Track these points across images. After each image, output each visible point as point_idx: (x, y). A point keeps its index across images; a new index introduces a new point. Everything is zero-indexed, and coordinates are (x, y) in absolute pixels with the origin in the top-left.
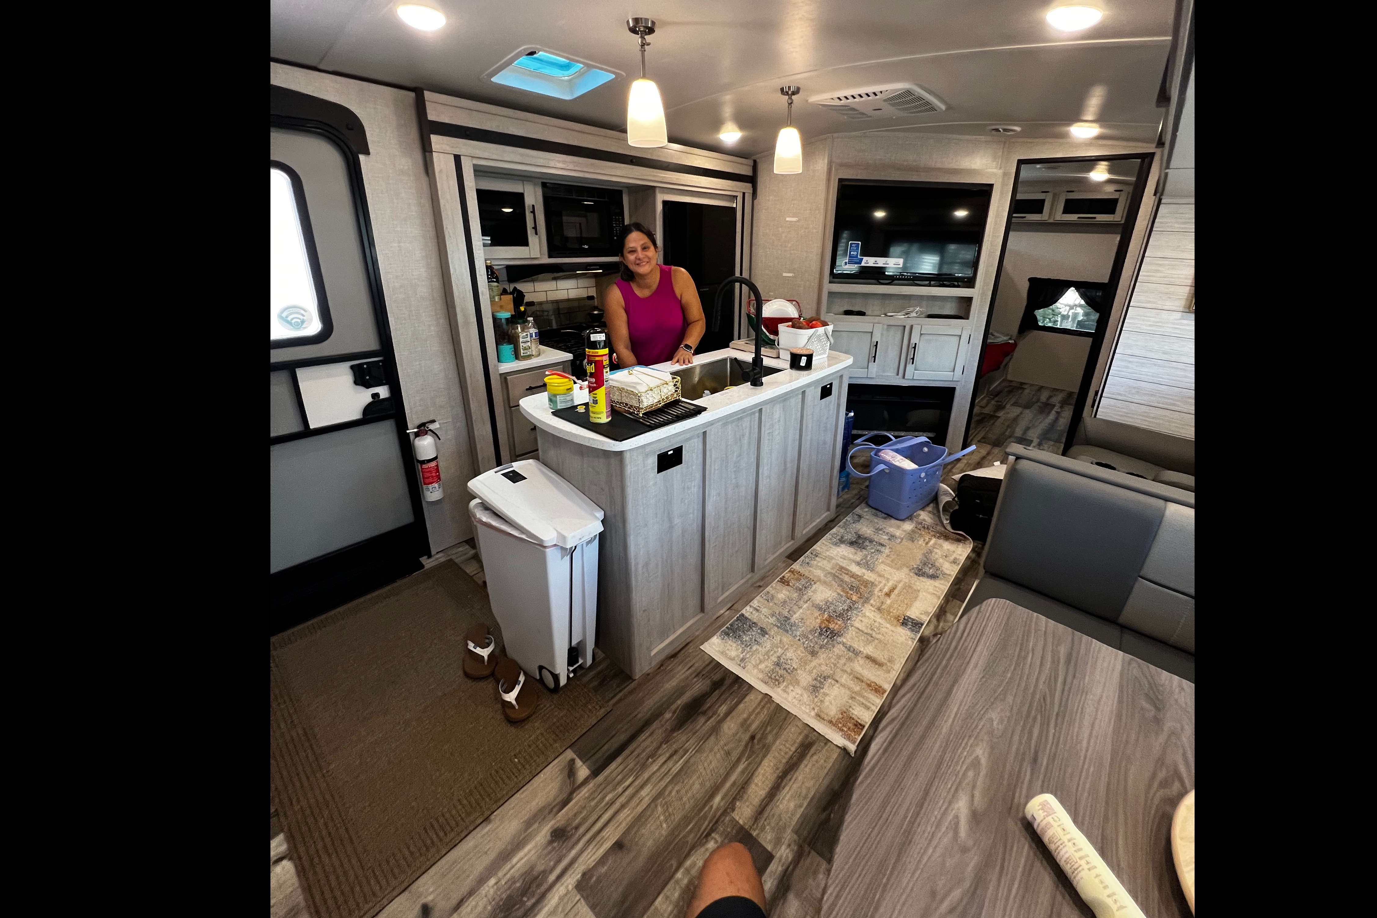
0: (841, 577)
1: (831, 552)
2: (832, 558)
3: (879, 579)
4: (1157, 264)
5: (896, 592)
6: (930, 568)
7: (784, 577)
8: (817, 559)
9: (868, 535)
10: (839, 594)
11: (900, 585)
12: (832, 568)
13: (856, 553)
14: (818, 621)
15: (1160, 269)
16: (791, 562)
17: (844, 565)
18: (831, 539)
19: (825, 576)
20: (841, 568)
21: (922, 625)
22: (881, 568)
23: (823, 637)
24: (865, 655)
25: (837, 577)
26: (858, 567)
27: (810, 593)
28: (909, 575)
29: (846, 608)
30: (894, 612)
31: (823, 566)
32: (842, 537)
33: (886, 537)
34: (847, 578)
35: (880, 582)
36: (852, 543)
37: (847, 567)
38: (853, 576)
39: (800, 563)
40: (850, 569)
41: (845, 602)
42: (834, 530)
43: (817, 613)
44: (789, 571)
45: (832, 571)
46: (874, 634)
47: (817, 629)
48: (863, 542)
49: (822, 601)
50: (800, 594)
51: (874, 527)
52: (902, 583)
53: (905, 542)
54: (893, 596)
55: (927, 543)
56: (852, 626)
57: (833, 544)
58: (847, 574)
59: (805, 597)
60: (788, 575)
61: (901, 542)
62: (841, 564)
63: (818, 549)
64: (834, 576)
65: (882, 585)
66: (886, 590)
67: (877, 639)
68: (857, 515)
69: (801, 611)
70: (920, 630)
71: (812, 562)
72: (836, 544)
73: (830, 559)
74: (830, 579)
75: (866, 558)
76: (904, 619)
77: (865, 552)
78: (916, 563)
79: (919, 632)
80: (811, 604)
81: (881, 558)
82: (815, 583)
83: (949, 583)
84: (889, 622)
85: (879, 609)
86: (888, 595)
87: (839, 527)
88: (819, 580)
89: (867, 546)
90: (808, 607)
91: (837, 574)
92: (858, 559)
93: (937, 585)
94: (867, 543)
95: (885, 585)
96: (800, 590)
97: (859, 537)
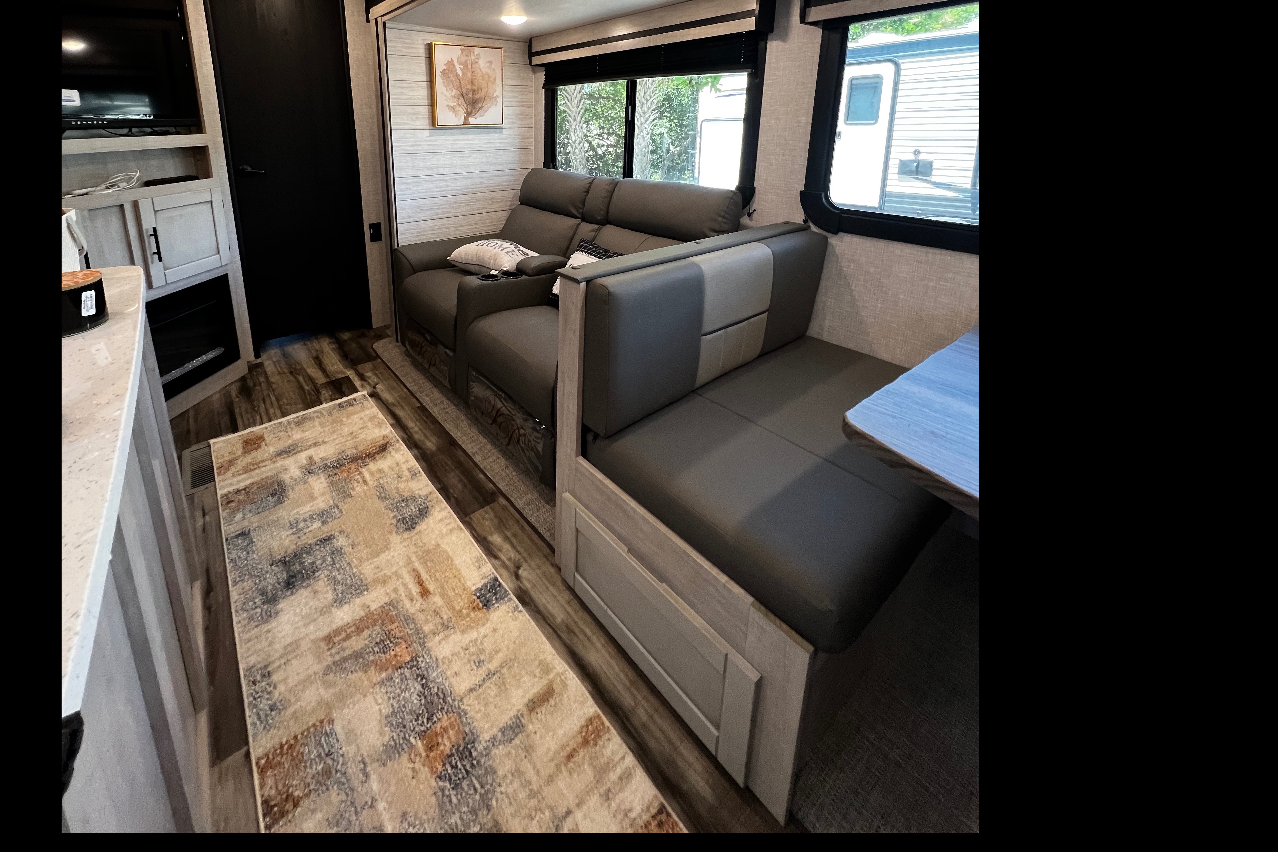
0: (347, 653)
1: (280, 635)
2: (295, 644)
3: (389, 588)
4: (400, 87)
5: (425, 576)
6: (407, 506)
7: (265, 802)
8: (275, 678)
9: (294, 547)
10: (382, 683)
11: (417, 565)
12: (319, 658)
13: (315, 592)
14: (425, 772)
15: (404, 91)
16: (239, 755)
17: (326, 631)
18: (251, 618)
19: (327, 685)
20: (328, 639)
21: (496, 580)
22: (368, 570)
23: (465, 784)
24: (526, 713)
25: (345, 660)
26: (346, 607)
27: (349, 750)
28: (405, 540)
29: (419, 687)
30: (462, 604)
31: (302, 676)
32: (263, 593)
33: (316, 525)
34: (356, 643)
35: (396, 590)
36: (290, 584)
37: (334, 627)
38: (359, 626)
39: (260, 727)
40: (340, 623)
41: (403, 679)
42: (235, 595)
43: (404, 763)
44: (262, 772)
45: (325, 664)
46: (493, 666)
47: (442, 790)
48: (301, 563)
49: (382, 734)
50: (340, 783)
51: (284, 527)
52: (414, 559)
53: (345, 507)
54: (431, 587)
55: (365, 482)
56: (461, 700)
57: (266, 622)
58: (348, 637)
59: (353, 770)
60: (270, 782)
61: (341, 512)
62: (321, 634)
63: (253, 660)
64: (339, 666)
65: (402, 590)
66: (415, 590)
67: (502, 667)
68: (237, 536)
69: (381, 806)
70: (503, 588)
71: (276, 695)
72: (268, 617)
73: (292, 649)
74: (339, 679)
75: (335, 581)
76: (478, 598)
77: (322, 575)
78: (389, 517)
79: (506, 591)
80: (376, 765)
81: (352, 556)
82: (331, 721)
83: (442, 502)
84: (478, 623)
85: (446, 627)
86: (425, 593)
87: (235, 583)
88: (329, 706)
89: (314, 563)
90: (381, 780)
91: (337, 658)
92: (330, 596)
93: (440, 517)
94: (308, 560)
95: (405, 585)
96: (327, 773)
97: (285, 563)
